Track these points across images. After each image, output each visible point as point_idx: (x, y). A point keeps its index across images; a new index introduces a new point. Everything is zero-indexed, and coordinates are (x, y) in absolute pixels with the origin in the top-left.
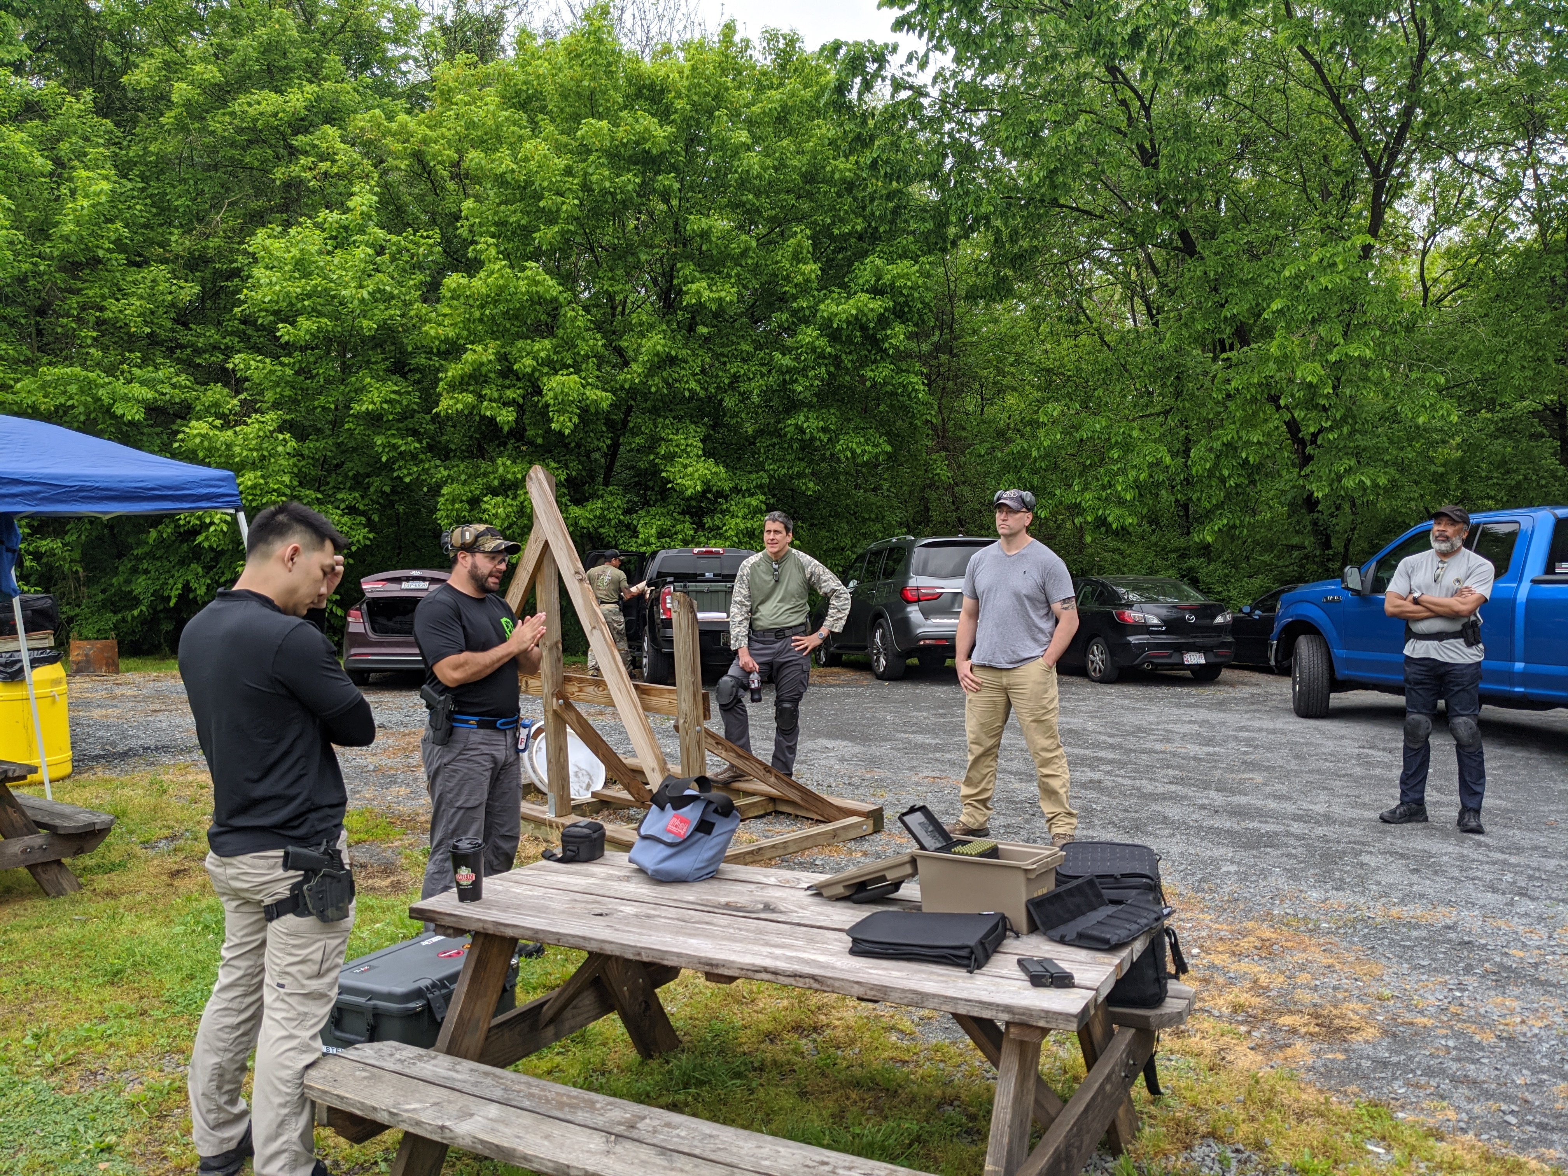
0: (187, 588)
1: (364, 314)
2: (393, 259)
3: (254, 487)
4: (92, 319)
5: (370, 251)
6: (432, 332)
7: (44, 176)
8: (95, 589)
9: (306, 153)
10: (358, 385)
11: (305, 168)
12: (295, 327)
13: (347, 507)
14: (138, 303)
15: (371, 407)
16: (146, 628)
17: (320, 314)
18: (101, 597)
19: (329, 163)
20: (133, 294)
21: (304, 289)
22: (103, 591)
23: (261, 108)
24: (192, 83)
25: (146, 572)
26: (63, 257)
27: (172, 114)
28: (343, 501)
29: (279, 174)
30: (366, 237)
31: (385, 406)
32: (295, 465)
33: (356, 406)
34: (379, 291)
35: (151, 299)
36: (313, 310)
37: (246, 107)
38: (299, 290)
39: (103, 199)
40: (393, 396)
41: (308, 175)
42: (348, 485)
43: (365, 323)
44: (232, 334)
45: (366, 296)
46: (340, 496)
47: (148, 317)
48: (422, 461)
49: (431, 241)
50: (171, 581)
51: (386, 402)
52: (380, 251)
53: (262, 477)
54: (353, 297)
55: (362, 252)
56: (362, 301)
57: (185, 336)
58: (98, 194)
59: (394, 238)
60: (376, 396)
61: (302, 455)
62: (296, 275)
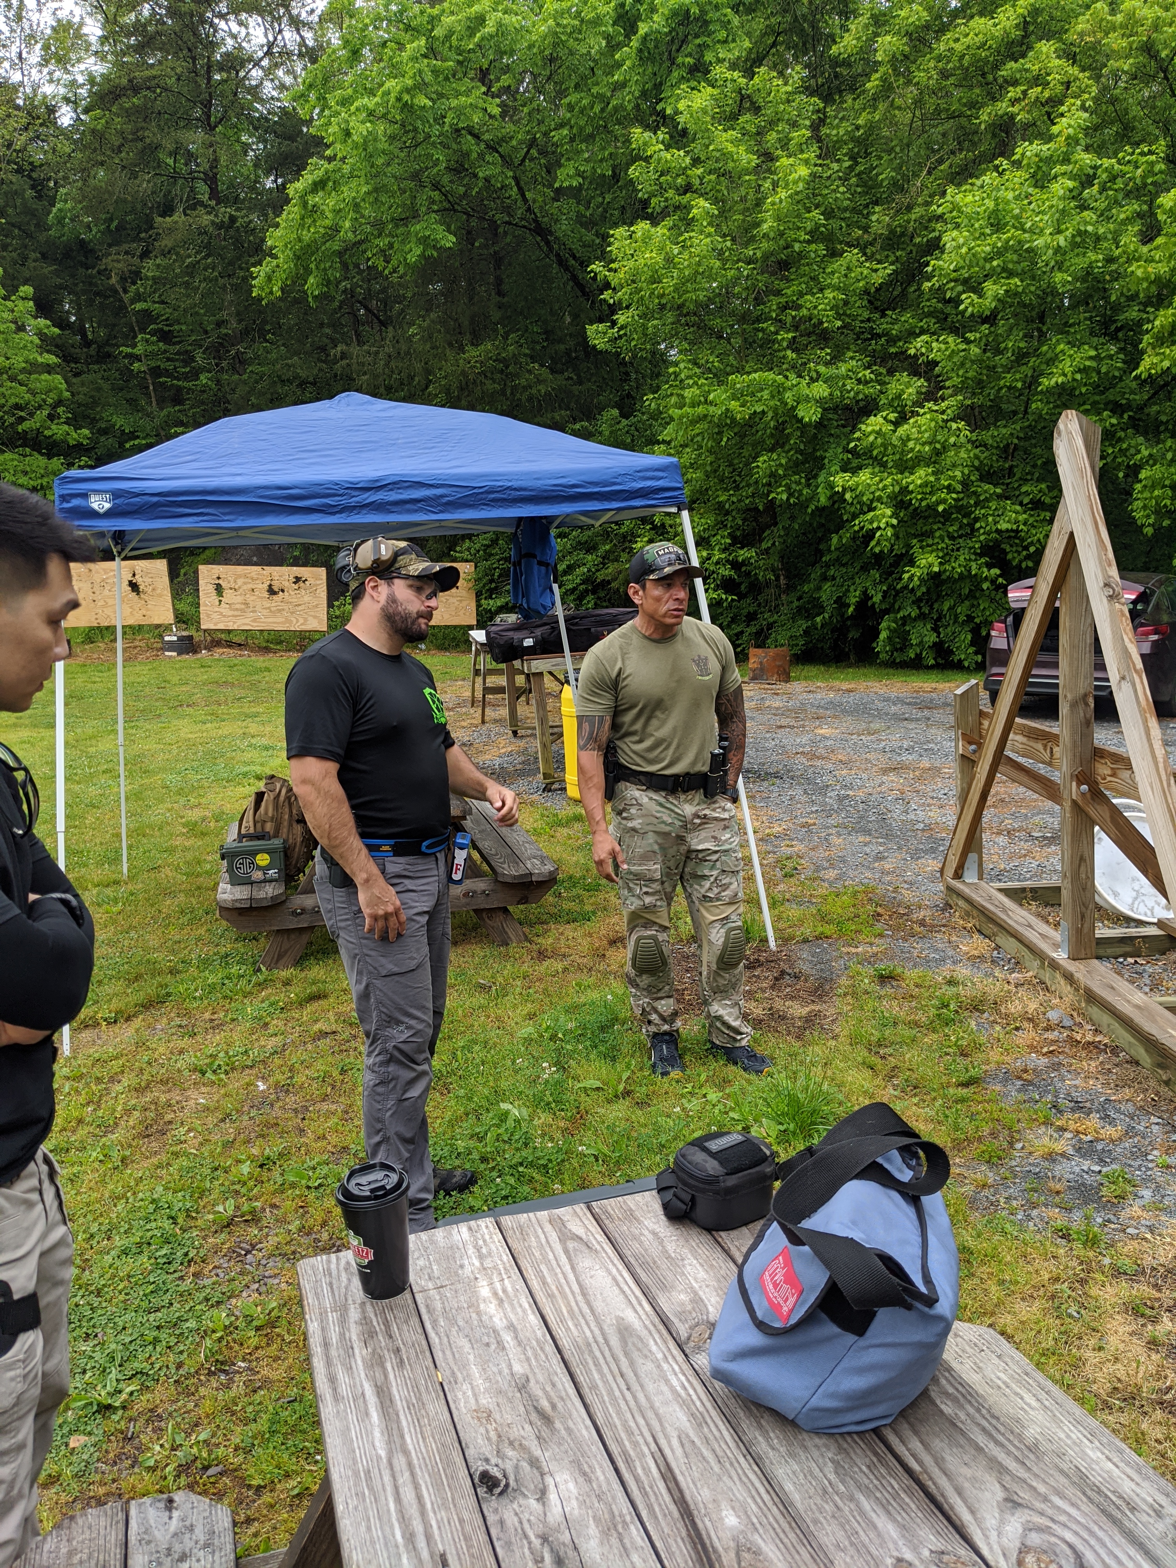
0: (866, 597)
1: (1060, 266)
2: (1103, 189)
3: (925, 484)
4: (789, 320)
5: (1070, 184)
6: (1139, 273)
7: (749, 174)
8: (793, 597)
9: (1015, 83)
10: (1050, 355)
11: (1014, 102)
12: (980, 297)
13: (1031, 502)
14: (831, 296)
15: (1060, 380)
16: (836, 635)
17: (1011, 274)
18: (796, 604)
19: (1040, 89)
20: (829, 286)
21: (994, 246)
22: (799, 599)
23: (967, 41)
24: (898, 33)
25: (834, 578)
26: (766, 256)
27: (877, 75)
28: (1027, 494)
29: (985, 116)
30: (1070, 167)
31: (1078, 376)
32: (977, 457)
33: (1045, 382)
34: (1080, 233)
35: (843, 290)
36: (1004, 270)
37: (952, 44)
38: (988, 249)
39: (801, 186)
40: (1088, 363)
41: (1015, 109)
42: (1037, 475)
43: (1059, 277)
44: (930, 315)
45: (1062, 243)
46: (1024, 489)
47: (841, 310)
48: (1120, 440)
49: (1153, 158)
50: (852, 588)
51: (1080, 371)
52: (1087, 180)
53: (933, 473)
54: (1048, 247)
55: (1060, 187)
56: (1058, 250)
57: (882, 325)
58: (796, 182)
59: (1106, 162)
60: (1067, 366)
61: (985, 446)
62: (988, 231)
